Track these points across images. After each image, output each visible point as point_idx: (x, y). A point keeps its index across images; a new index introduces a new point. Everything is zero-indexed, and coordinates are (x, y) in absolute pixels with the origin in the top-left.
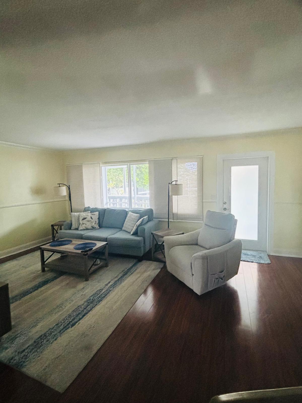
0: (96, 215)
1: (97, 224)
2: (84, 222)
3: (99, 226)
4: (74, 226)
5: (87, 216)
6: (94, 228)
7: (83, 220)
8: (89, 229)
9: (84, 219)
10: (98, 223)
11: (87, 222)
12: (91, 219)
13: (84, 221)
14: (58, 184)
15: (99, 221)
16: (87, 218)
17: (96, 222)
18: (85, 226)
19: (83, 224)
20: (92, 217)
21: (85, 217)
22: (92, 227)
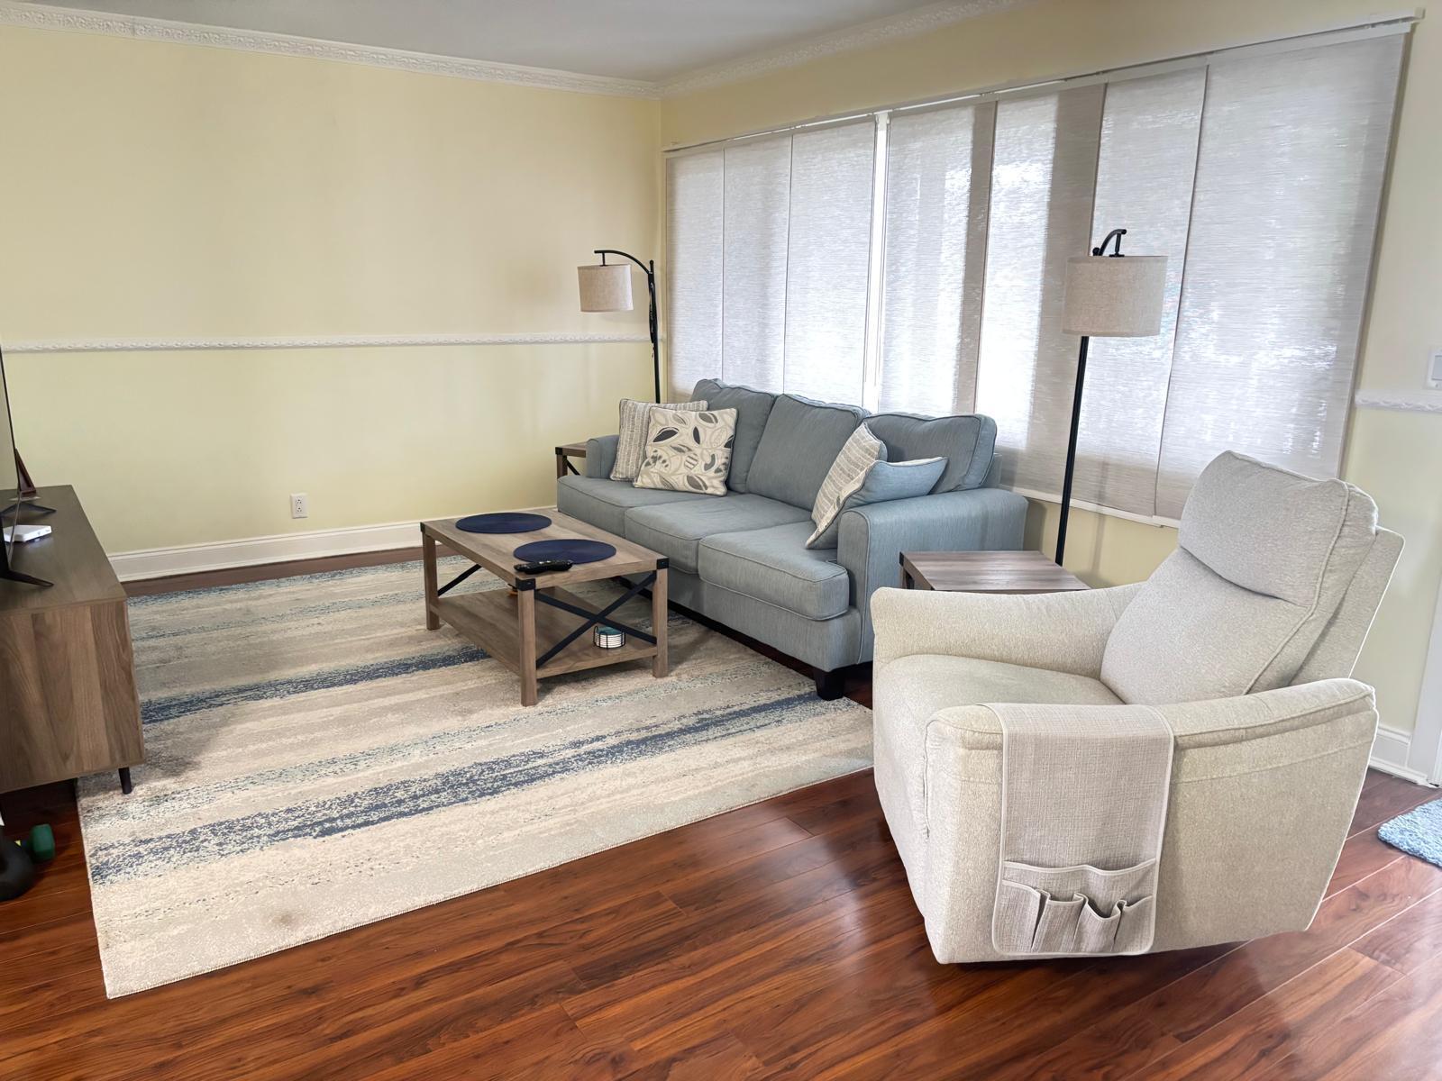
0: (720, 423)
1: (718, 471)
2: (659, 453)
3: (727, 483)
4: (623, 468)
5: (677, 425)
6: (699, 487)
7: (658, 439)
8: (675, 491)
9: (666, 434)
10: (722, 467)
11: (672, 452)
12: (691, 443)
13: (664, 448)
14: (596, 252)
15: (732, 458)
16: (675, 433)
17: (713, 457)
18: (663, 470)
19: (655, 459)
20: (700, 429)
21: (671, 425)
22: (690, 480)
